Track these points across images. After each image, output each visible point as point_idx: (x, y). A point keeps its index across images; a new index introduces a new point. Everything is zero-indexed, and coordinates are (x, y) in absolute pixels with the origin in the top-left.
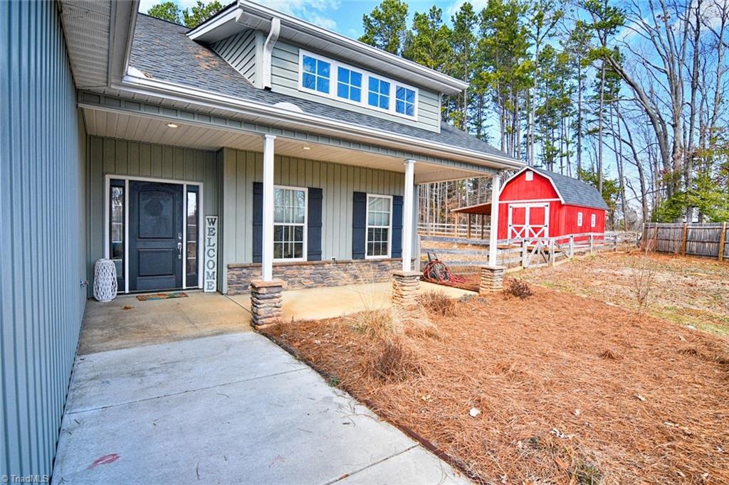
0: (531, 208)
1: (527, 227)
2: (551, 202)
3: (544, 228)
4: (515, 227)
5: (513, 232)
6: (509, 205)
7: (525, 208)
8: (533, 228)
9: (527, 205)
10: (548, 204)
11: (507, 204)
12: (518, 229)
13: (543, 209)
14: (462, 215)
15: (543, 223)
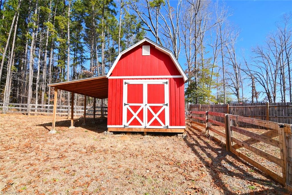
0: (149, 86)
1: (145, 106)
2: (170, 79)
3: (165, 107)
4: (131, 107)
5: (128, 111)
6: (124, 81)
7: (142, 85)
8: (151, 107)
9: (145, 82)
10: (168, 80)
11: (121, 80)
12: (135, 109)
13: (162, 86)
14: (62, 92)
15: (163, 102)
